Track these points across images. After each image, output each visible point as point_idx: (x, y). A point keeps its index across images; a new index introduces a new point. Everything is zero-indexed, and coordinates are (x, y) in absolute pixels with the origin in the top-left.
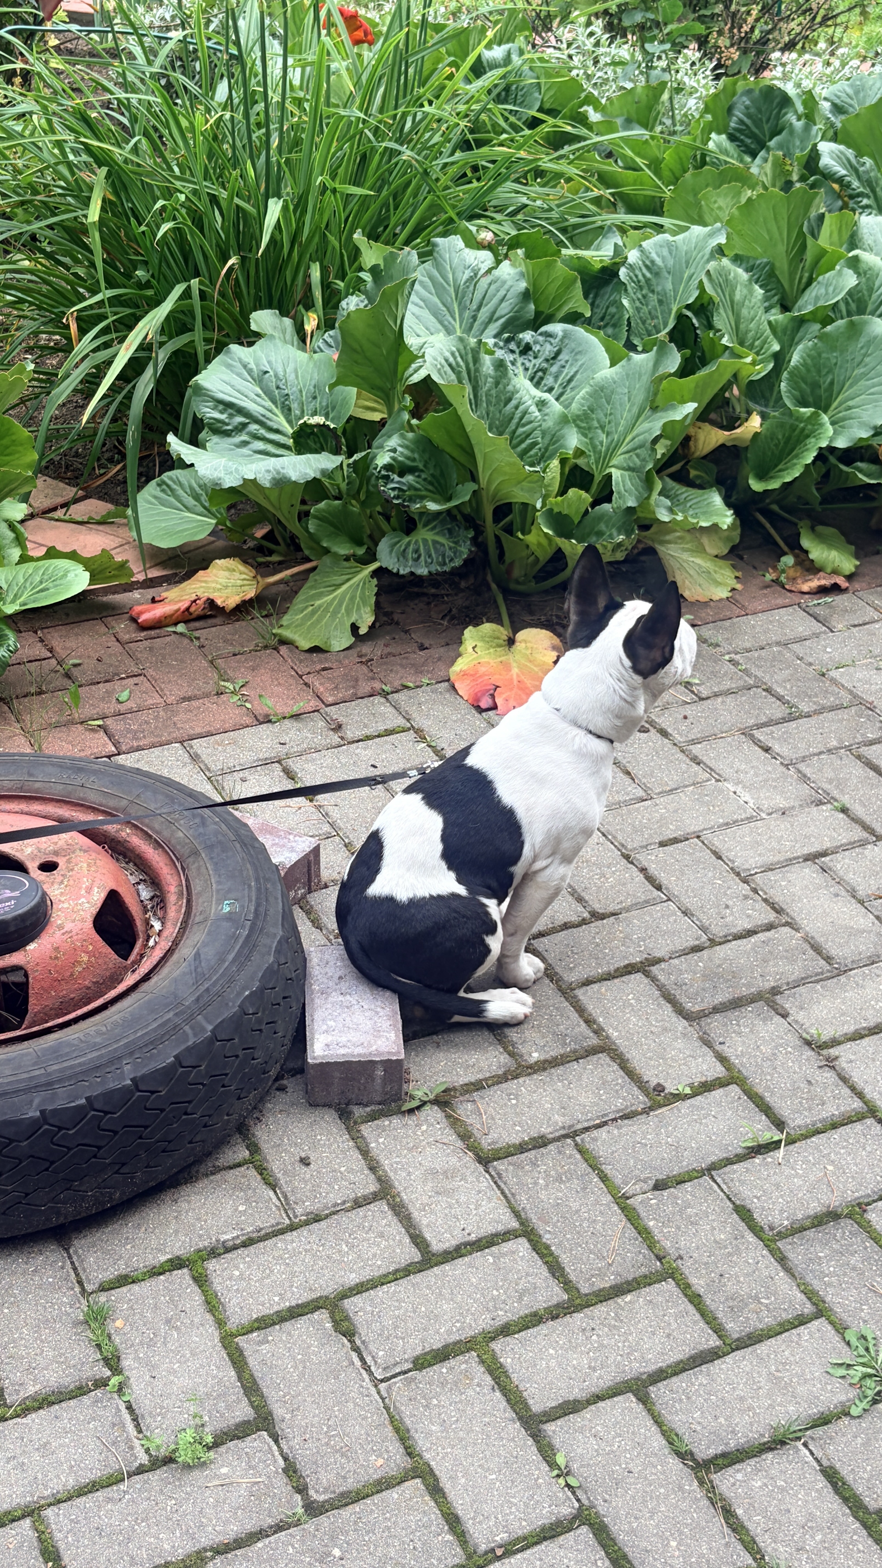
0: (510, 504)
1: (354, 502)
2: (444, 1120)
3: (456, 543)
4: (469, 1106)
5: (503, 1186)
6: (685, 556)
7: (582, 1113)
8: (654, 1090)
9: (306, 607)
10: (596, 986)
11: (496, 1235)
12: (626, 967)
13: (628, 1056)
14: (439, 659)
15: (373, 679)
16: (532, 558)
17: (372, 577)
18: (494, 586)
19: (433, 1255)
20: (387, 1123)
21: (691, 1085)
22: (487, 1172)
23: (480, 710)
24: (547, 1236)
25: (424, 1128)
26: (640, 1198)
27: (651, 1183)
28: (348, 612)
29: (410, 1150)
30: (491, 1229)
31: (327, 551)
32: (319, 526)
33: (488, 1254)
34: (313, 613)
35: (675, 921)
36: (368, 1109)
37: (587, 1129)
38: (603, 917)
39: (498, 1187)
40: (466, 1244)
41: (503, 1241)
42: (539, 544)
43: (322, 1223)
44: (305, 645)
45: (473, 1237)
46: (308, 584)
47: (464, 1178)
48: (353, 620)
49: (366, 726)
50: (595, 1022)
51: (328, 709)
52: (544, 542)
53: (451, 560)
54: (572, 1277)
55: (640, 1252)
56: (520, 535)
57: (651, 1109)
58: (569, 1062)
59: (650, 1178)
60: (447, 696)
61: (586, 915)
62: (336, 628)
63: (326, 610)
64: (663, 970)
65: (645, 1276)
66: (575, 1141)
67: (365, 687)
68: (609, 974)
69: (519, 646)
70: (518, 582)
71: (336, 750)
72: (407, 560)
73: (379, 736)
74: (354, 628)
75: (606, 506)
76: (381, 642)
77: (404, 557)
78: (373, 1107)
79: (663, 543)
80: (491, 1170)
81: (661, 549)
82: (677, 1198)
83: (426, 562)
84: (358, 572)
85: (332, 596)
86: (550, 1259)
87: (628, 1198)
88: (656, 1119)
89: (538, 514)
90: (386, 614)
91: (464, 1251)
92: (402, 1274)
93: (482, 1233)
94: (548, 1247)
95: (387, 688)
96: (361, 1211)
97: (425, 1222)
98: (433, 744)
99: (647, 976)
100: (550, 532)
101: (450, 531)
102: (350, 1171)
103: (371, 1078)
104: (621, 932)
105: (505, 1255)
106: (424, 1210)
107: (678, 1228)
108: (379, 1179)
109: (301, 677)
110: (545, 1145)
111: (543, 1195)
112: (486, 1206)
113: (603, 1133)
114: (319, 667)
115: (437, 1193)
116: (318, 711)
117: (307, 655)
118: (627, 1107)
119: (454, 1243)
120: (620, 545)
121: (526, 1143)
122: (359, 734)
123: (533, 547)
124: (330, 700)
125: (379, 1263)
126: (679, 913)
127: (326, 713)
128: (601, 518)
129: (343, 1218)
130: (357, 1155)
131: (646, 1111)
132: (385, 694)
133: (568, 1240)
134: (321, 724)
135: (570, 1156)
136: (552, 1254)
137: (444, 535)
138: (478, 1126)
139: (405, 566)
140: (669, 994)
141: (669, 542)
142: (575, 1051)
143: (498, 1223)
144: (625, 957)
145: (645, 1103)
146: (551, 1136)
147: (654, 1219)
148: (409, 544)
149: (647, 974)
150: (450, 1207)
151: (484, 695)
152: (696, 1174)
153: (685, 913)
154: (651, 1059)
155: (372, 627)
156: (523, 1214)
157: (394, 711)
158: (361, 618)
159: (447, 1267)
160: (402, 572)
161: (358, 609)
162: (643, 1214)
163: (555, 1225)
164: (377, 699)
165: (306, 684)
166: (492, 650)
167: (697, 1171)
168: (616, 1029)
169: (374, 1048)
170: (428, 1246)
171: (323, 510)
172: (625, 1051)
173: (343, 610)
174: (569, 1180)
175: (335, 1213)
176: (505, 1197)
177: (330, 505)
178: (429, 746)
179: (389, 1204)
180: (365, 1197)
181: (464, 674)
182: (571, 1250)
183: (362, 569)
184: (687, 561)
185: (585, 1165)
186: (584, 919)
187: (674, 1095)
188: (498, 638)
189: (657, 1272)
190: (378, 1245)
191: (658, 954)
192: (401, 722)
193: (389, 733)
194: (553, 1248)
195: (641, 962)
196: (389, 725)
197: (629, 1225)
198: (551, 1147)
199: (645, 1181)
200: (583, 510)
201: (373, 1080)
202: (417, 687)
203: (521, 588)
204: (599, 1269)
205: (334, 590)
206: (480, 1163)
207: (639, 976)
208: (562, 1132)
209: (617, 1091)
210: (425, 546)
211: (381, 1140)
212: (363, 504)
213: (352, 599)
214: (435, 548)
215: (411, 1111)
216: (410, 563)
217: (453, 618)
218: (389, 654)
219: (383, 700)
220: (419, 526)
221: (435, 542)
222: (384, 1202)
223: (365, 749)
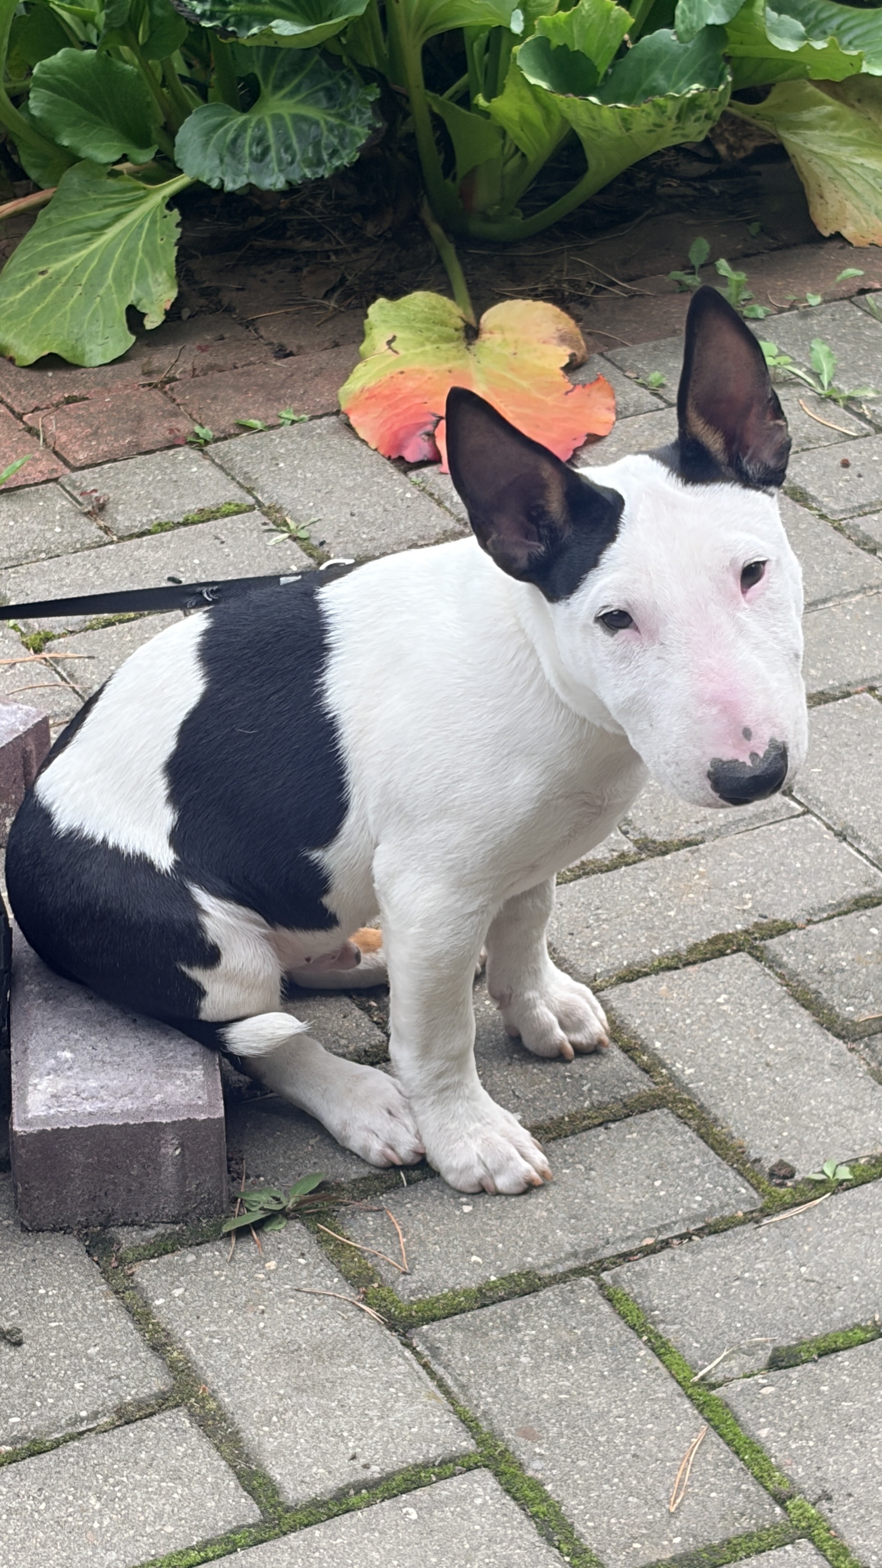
0: (458, 32)
1: (125, 50)
2: (315, 1249)
3: (342, 117)
4: (371, 1221)
5: (440, 1371)
6: (845, 153)
7: (615, 1226)
8: (772, 1174)
9: (31, 277)
10: (646, 983)
11: (425, 1466)
12: (712, 941)
13: (717, 1112)
14: (318, 373)
15: (175, 414)
16: (515, 161)
17: (169, 207)
18: (436, 230)
19: (287, 1510)
20: (191, 1258)
21: (852, 1164)
22: (408, 1345)
23: (405, 466)
24: (537, 1464)
25: (272, 1265)
26: (737, 1386)
27: (764, 1356)
28: (121, 281)
29: (241, 1309)
30: (413, 1456)
31: (72, 158)
32: (52, 102)
33: (406, 1504)
34: (46, 287)
35: (820, 851)
36: (151, 1233)
37: (626, 1257)
38: (664, 849)
39: (432, 1374)
40: (358, 1487)
41: (440, 1478)
42: (525, 121)
43: (46, 1456)
44: (31, 354)
45: (375, 1471)
46: (34, 231)
47: (356, 1359)
48: (131, 299)
49: (157, 504)
50: (644, 1049)
51: (75, 476)
52: (534, 114)
53: (334, 153)
54: (590, 1542)
55: (738, 1490)
56: (480, 100)
57: (766, 1212)
58: (587, 1128)
59: (762, 1346)
60: (335, 441)
61: (628, 847)
62: (94, 318)
63: (74, 281)
64: (792, 944)
65: (750, 1536)
66: (598, 1280)
67: (158, 431)
68: (677, 956)
69: (489, 341)
70: (486, 218)
71: (93, 553)
72: (240, 161)
73: (186, 523)
74: (134, 317)
75: (664, 34)
76: (191, 346)
77: (233, 155)
78: (161, 1229)
79: (796, 126)
80: (415, 1342)
81: (793, 140)
82: (818, 1381)
83: (280, 161)
84: (139, 200)
85: (84, 253)
86: (543, 1508)
87: (713, 1386)
88: (775, 1232)
89: (516, 49)
90: (206, 293)
91: (354, 1500)
92: (218, 1549)
93: (394, 1463)
94: (537, 1485)
95: (205, 432)
96: (131, 1432)
97: (270, 1445)
98: (303, 534)
99: (758, 959)
100: (544, 85)
101: (331, 94)
102: (109, 1353)
103: (153, 1161)
104: (702, 876)
105: (441, 1504)
106: (269, 1423)
107: (823, 1440)
108: (172, 1367)
109: (20, 417)
110: (533, 1290)
111: (529, 1385)
112: (402, 1411)
113: (661, 1262)
114: (58, 396)
115: (299, 1390)
116: (55, 480)
117: (34, 375)
118: (712, 1210)
119: (333, 1484)
120: (693, 104)
121: (493, 1287)
122: (141, 520)
123: (514, 130)
124: (82, 456)
125: (169, 1529)
126: (829, 836)
127: (73, 483)
128: (653, 60)
129: (93, 1446)
130: (124, 1323)
131: (754, 1218)
132: (199, 444)
133: (580, 1470)
134: (63, 503)
135: (589, 1309)
136: (546, 1499)
137: (317, 103)
138: (390, 1259)
139: (237, 173)
140: (806, 991)
141: (809, 126)
142: (598, 1107)
143: (429, 1442)
144: (711, 924)
145: (750, 1201)
146: (547, 1272)
147: (770, 1424)
148: (244, 127)
149: (758, 955)
150: (326, 1414)
151: (411, 434)
152: (861, 1335)
153: (841, 836)
154: (764, 1116)
155: (173, 314)
156: (484, 1424)
157: (219, 474)
158: (148, 293)
159: (317, 1532)
160: (229, 186)
161: (142, 276)
162: (746, 1416)
163: (552, 1443)
164: (182, 453)
165: (30, 430)
166: (429, 347)
167: (865, 1329)
168: (690, 1061)
169: (158, 1098)
170: (276, 1492)
171: (61, 70)
172: (708, 1102)
173: (109, 281)
174: (584, 1354)
175: (73, 1437)
176: (447, 1392)
177: (74, 60)
178: (295, 539)
179: (192, 1415)
180: (139, 1404)
181: (371, 396)
182: (589, 1490)
183: (148, 193)
184: (849, 165)
185: (620, 1325)
186: (623, 855)
187: (816, 1184)
188: (443, 323)
189: (774, 1525)
190: (169, 1495)
191: (782, 916)
192: (233, 493)
193: (207, 516)
194: (549, 1488)
195: (746, 931)
196: (208, 501)
197: (714, 1438)
198: (546, 1293)
199: (750, 1353)
200: (616, 45)
201: (158, 1170)
202: (271, 427)
203: (494, 229)
204: (650, 1525)
205: (89, 240)
206: (392, 1328)
207: (743, 956)
208: (572, 1264)
209: (691, 1181)
210: (277, 128)
211: (177, 1292)
212: (144, 51)
213: (129, 254)
214: (299, 132)
215: (243, 1232)
216: (248, 166)
217: (346, 295)
218: (211, 367)
219: (195, 454)
220: (265, 90)
221: (298, 119)
222: (182, 1412)
223: (156, 549)
